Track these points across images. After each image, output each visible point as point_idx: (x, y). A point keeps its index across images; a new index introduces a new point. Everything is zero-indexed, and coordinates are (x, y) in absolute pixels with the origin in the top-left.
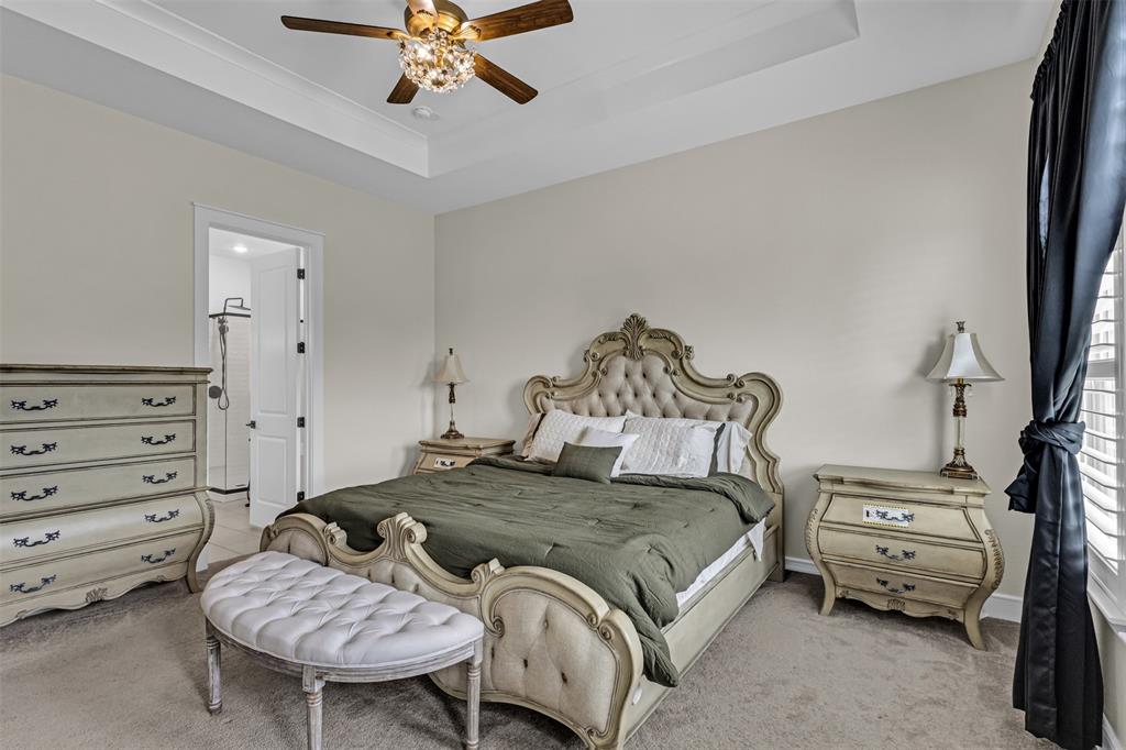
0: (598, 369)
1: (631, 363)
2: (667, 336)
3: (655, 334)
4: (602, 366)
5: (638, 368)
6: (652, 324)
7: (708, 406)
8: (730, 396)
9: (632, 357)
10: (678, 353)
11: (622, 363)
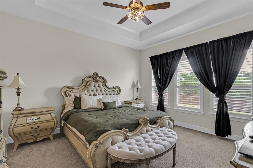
0: (87, 84)
1: (95, 83)
2: (103, 78)
3: (100, 78)
4: (88, 84)
5: (97, 85)
6: (100, 75)
7: (110, 92)
8: (113, 90)
9: (95, 82)
10: (105, 82)
11: (93, 83)
